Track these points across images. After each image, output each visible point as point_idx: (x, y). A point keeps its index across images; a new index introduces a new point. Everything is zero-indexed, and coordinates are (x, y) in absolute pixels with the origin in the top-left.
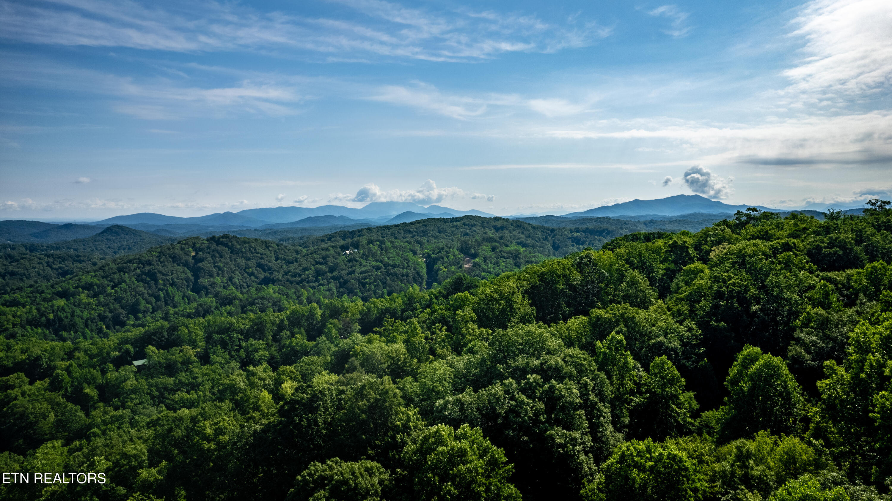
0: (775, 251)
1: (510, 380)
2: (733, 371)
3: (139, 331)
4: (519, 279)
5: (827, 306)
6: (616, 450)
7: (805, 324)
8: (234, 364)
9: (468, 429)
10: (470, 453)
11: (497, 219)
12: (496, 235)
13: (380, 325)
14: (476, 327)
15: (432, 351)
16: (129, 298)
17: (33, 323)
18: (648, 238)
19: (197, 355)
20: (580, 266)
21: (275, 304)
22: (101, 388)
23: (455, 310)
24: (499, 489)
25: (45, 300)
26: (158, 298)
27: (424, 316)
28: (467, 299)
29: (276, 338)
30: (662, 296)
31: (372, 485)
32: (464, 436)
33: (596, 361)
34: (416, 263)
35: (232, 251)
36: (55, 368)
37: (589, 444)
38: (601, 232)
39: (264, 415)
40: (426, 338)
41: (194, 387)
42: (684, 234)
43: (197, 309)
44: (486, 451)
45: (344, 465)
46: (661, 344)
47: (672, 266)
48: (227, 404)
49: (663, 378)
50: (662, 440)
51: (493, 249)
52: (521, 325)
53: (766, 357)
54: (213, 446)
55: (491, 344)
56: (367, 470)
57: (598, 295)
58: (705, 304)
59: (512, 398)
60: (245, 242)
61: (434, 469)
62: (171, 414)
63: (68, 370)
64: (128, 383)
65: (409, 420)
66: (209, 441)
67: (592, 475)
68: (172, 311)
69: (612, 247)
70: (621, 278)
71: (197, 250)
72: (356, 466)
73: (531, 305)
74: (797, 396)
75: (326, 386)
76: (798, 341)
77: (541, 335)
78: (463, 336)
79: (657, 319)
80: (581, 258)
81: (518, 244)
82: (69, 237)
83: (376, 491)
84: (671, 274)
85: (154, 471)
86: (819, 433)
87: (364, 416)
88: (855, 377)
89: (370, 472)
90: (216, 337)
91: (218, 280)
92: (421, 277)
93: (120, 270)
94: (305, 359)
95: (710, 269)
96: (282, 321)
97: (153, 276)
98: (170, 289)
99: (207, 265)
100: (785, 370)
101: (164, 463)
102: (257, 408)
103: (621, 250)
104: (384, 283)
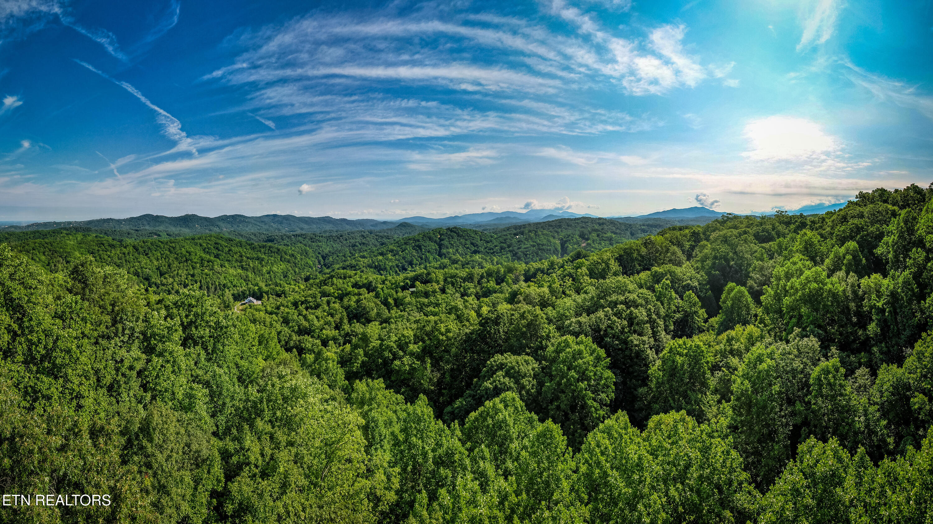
0: (740, 235)
1: (608, 308)
2: (723, 296)
3: (412, 274)
4: (612, 252)
5: (762, 260)
6: (667, 345)
7: (754, 270)
8: (458, 295)
9: (584, 338)
10: (585, 352)
11: (600, 219)
12: (600, 228)
13: (535, 277)
14: (588, 278)
15: (564, 293)
16: (409, 258)
17: (370, 266)
18: (680, 229)
19: (440, 289)
20: (645, 244)
21: (479, 264)
22: (395, 300)
23: (577, 269)
24: (602, 374)
25: (375, 256)
26: (422, 259)
27: (559, 272)
28: (584, 263)
29: (479, 283)
30: (688, 259)
31: (528, 370)
32: (582, 342)
33: (655, 296)
34: (555, 243)
35: (458, 235)
36: (377, 287)
37: (653, 343)
38: (656, 226)
39: (471, 325)
40: (560, 285)
41: (437, 305)
42: (698, 226)
43: (440, 265)
44: (594, 351)
45: (512, 357)
46: (689, 284)
47: (693, 243)
48: (453, 316)
49: (690, 302)
50: (691, 337)
51: (598, 236)
52: (614, 277)
53: (738, 287)
54: (445, 338)
55: (597, 288)
56: (525, 361)
57: (655, 260)
58: (709, 262)
59: (609, 319)
60: (464, 231)
61: (564, 362)
62: (425, 318)
63: (382, 289)
64: (407, 299)
65: (550, 332)
66: (443, 335)
67: (654, 361)
68: (428, 265)
69: (662, 234)
70: (668, 250)
71: (441, 235)
72: (519, 358)
73: (619, 266)
74: (752, 306)
75: (505, 311)
76: (751, 277)
77: (625, 283)
78: (581, 284)
79: (686, 272)
80: (646, 240)
81: (612, 232)
82: (385, 227)
83: (530, 374)
84: (693, 248)
85: (416, 346)
86: (762, 321)
87: (524, 329)
88: (776, 292)
89: (527, 362)
90: (449, 280)
91: (451, 250)
92: (558, 251)
93: (405, 243)
94: (494, 295)
95: (711, 244)
96: (483, 273)
97: (420, 247)
98: (428, 254)
99: (445, 242)
100: (747, 293)
101: (420, 343)
102: (468, 320)
103: (667, 235)
104: (537, 254)
